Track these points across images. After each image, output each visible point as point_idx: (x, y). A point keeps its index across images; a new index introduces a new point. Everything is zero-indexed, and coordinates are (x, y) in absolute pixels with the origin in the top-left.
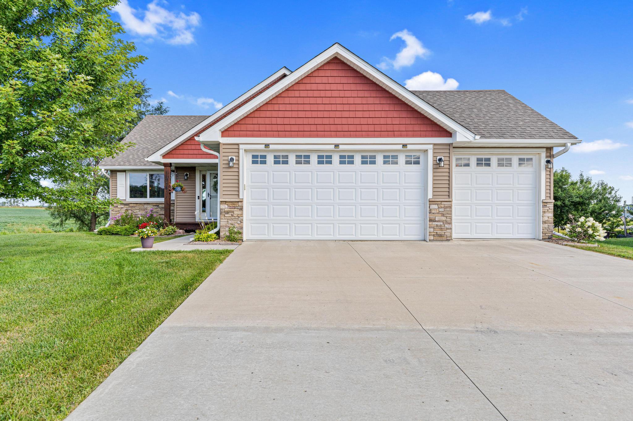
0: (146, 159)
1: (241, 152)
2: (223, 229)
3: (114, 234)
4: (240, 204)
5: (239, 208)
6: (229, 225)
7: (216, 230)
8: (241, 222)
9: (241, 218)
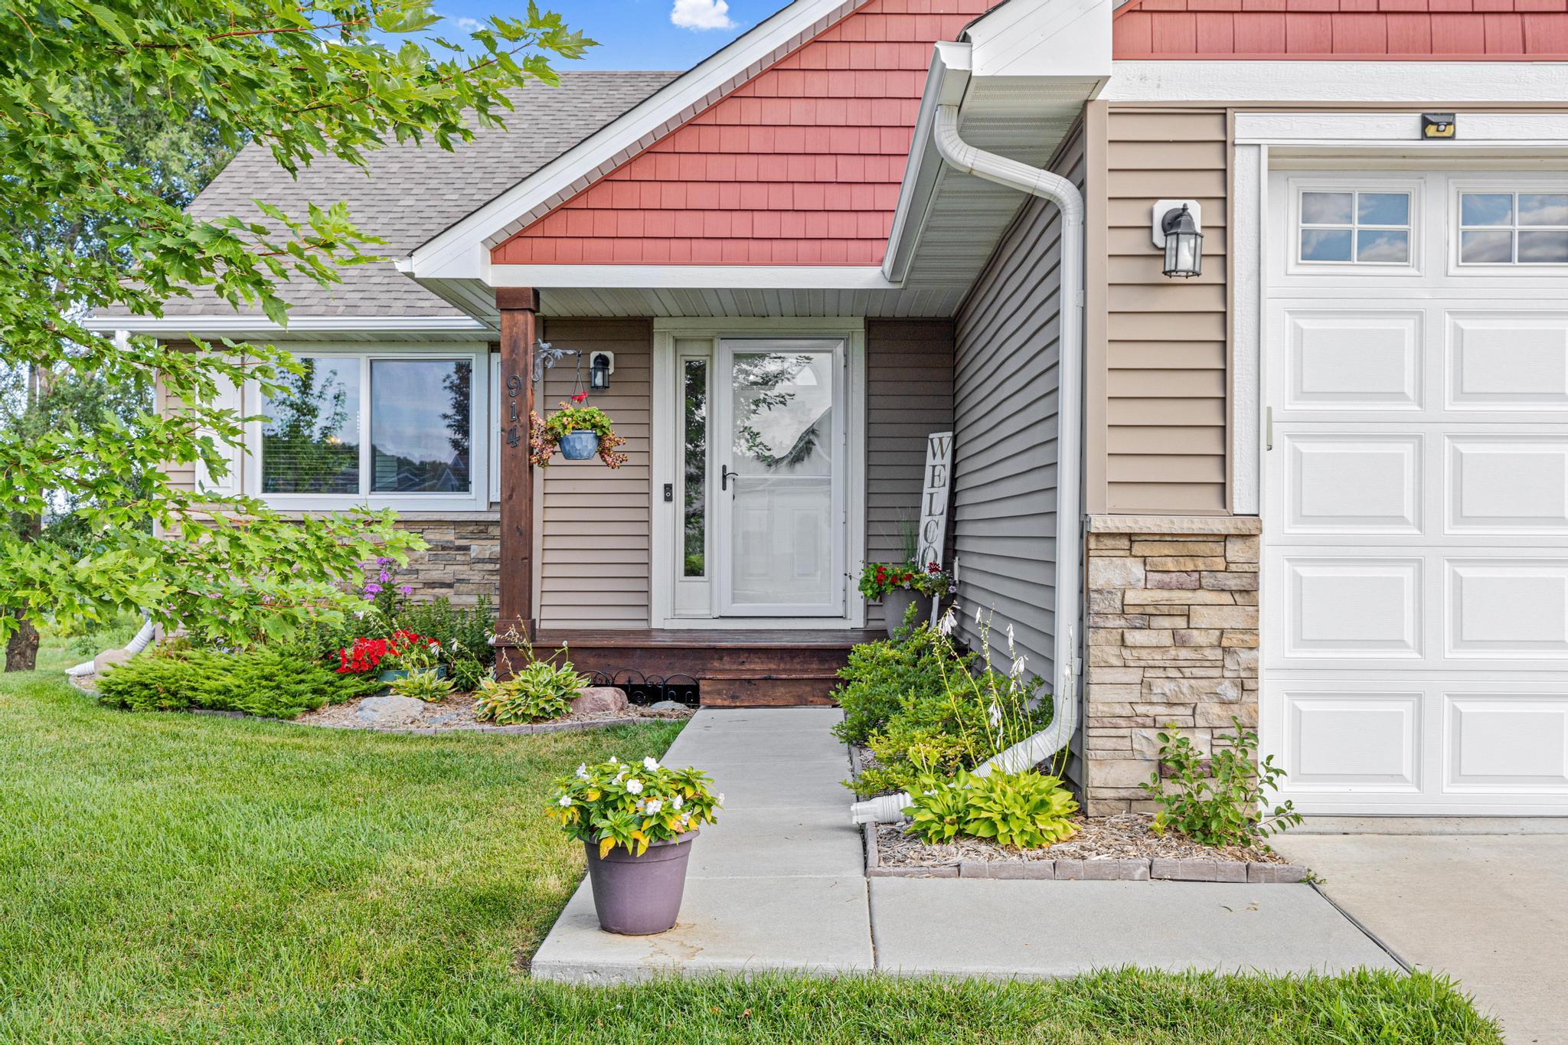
0: (402, 266)
1: (1243, 164)
2: (1110, 743)
3: (201, 707)
4: (1236, 551)
5: (1233, 583)
6: (1152, 710)
7: (1045, 743)
8: (1246, 686)
9: (1245, 656)
